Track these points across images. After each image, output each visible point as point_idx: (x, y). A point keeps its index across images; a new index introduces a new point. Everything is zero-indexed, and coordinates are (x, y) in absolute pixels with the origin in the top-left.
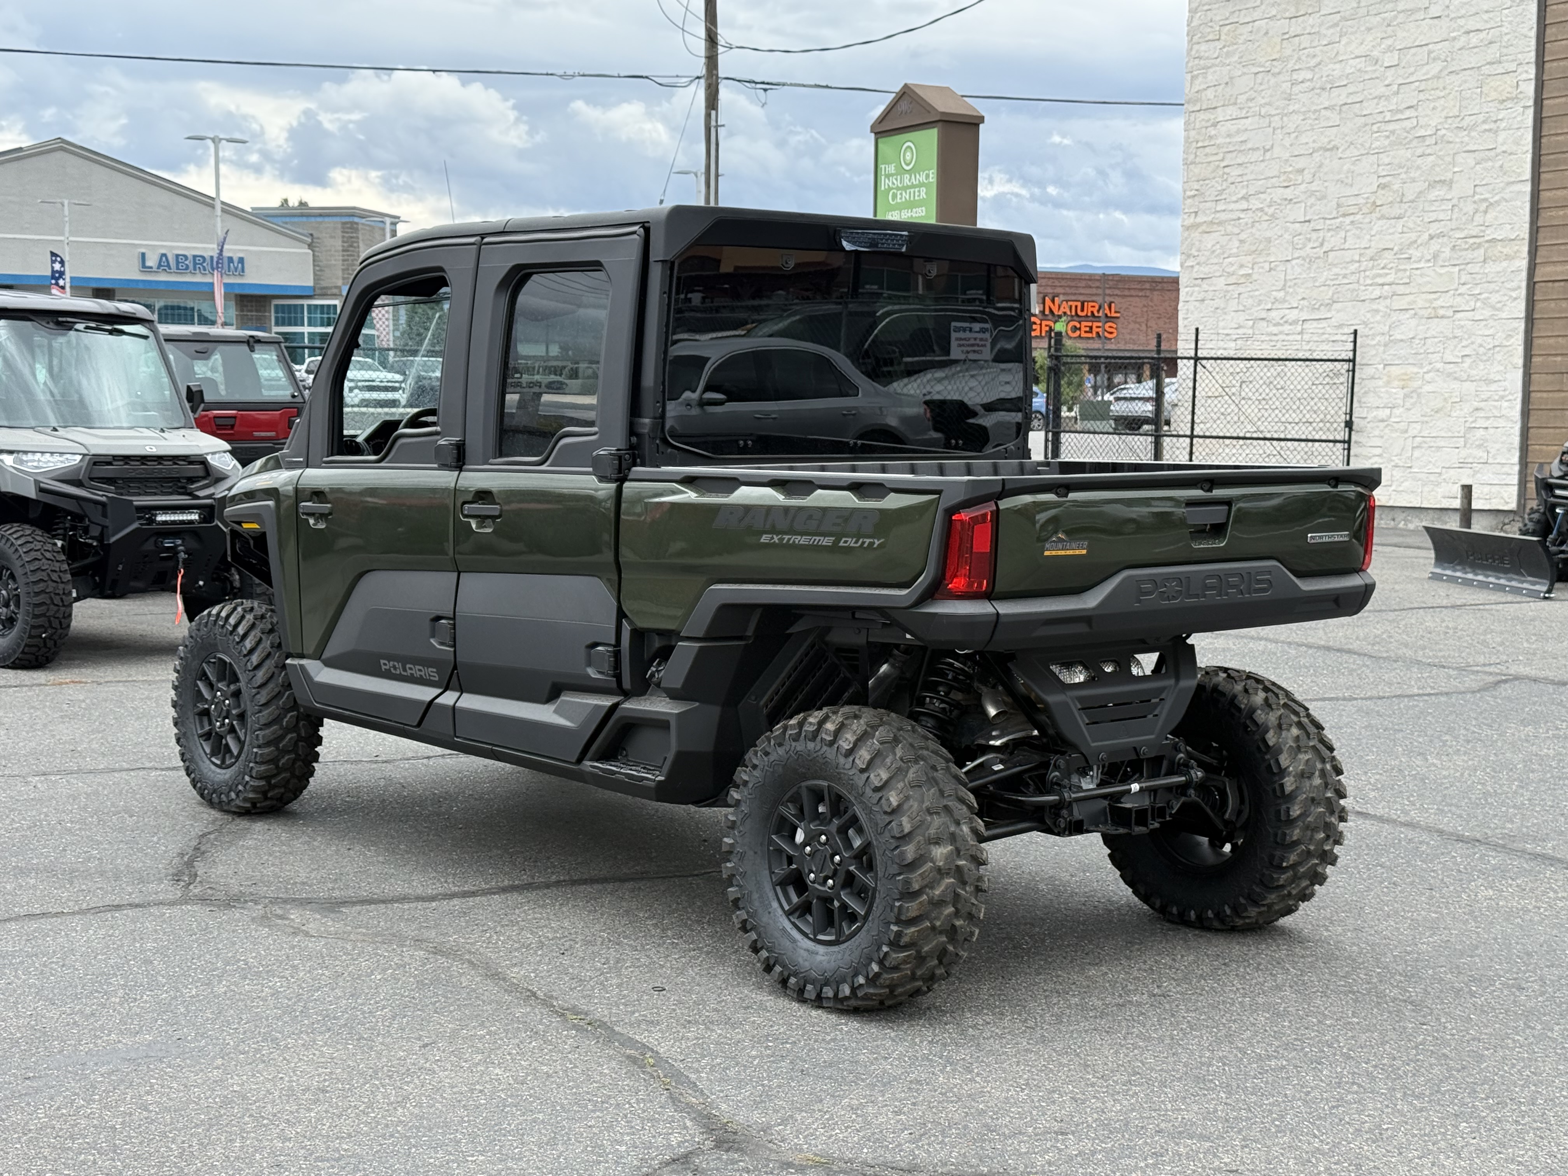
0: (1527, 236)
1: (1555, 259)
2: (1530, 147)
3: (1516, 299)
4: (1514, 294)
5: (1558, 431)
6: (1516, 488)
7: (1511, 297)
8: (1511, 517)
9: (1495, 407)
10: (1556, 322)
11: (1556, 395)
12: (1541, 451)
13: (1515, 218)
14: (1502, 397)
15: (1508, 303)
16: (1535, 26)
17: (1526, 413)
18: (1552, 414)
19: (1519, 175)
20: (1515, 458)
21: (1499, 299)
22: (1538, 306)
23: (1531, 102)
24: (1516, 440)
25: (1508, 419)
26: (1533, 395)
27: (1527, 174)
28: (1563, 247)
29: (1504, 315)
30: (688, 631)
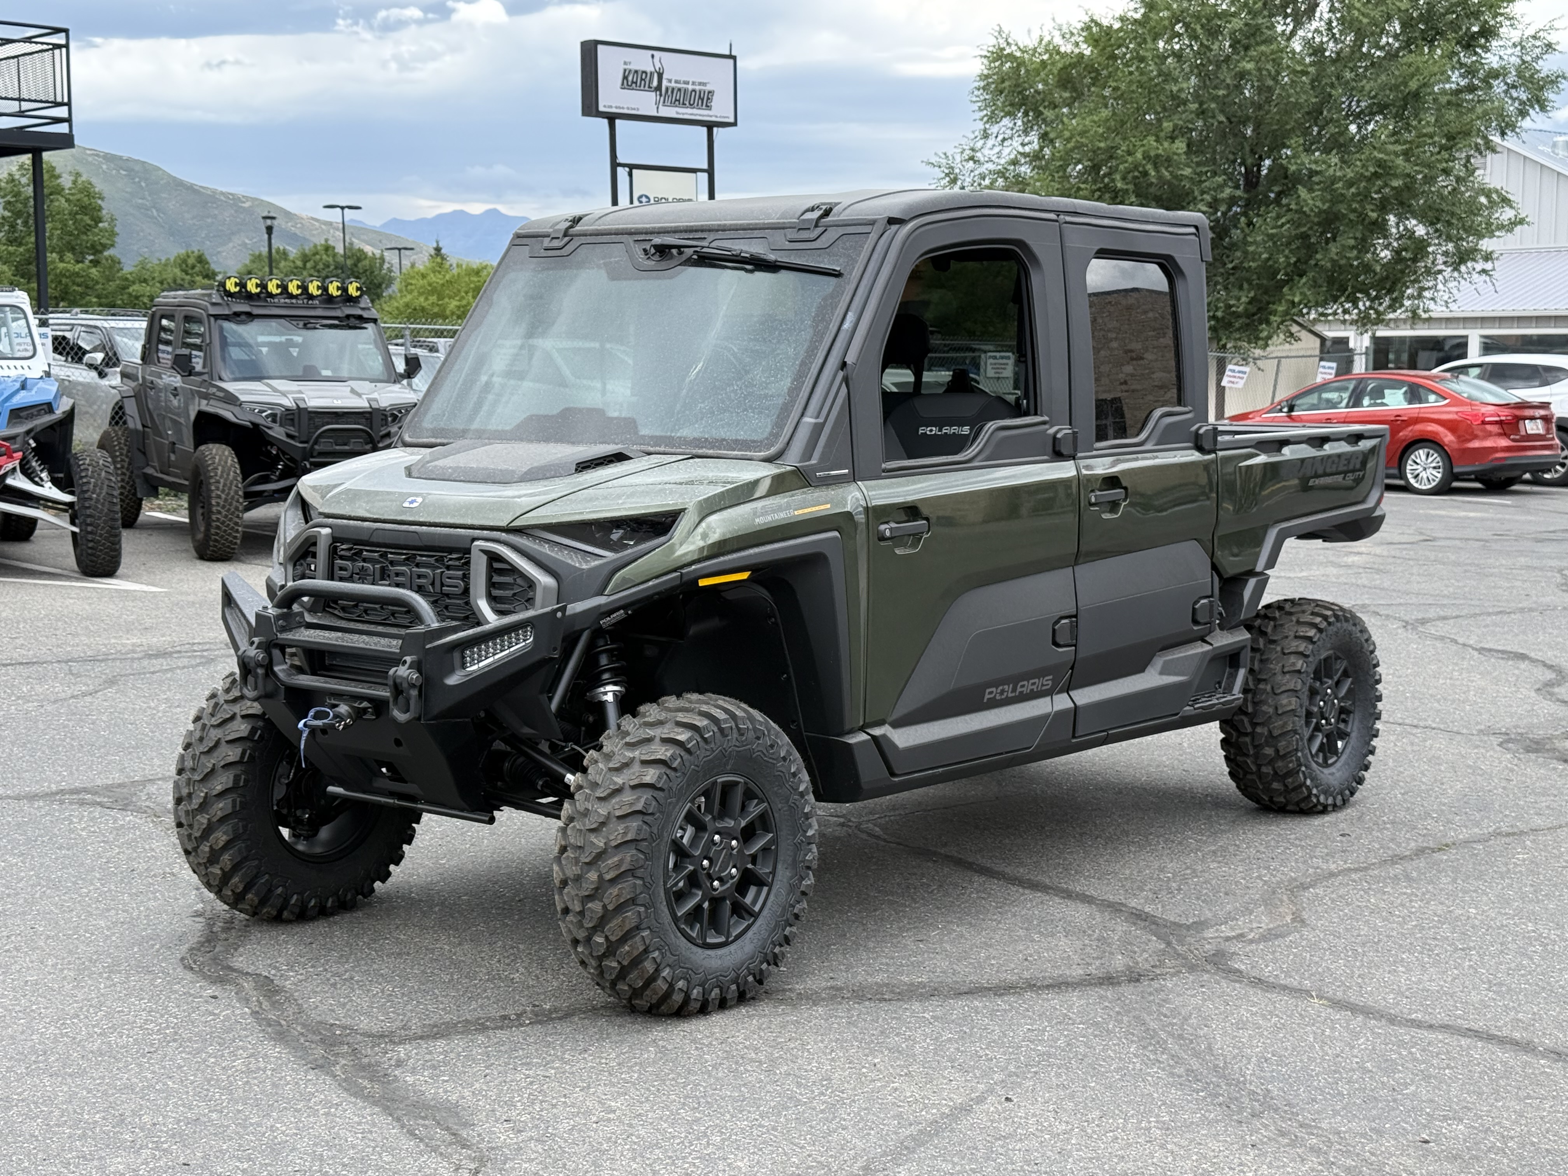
30: (1259, 568)
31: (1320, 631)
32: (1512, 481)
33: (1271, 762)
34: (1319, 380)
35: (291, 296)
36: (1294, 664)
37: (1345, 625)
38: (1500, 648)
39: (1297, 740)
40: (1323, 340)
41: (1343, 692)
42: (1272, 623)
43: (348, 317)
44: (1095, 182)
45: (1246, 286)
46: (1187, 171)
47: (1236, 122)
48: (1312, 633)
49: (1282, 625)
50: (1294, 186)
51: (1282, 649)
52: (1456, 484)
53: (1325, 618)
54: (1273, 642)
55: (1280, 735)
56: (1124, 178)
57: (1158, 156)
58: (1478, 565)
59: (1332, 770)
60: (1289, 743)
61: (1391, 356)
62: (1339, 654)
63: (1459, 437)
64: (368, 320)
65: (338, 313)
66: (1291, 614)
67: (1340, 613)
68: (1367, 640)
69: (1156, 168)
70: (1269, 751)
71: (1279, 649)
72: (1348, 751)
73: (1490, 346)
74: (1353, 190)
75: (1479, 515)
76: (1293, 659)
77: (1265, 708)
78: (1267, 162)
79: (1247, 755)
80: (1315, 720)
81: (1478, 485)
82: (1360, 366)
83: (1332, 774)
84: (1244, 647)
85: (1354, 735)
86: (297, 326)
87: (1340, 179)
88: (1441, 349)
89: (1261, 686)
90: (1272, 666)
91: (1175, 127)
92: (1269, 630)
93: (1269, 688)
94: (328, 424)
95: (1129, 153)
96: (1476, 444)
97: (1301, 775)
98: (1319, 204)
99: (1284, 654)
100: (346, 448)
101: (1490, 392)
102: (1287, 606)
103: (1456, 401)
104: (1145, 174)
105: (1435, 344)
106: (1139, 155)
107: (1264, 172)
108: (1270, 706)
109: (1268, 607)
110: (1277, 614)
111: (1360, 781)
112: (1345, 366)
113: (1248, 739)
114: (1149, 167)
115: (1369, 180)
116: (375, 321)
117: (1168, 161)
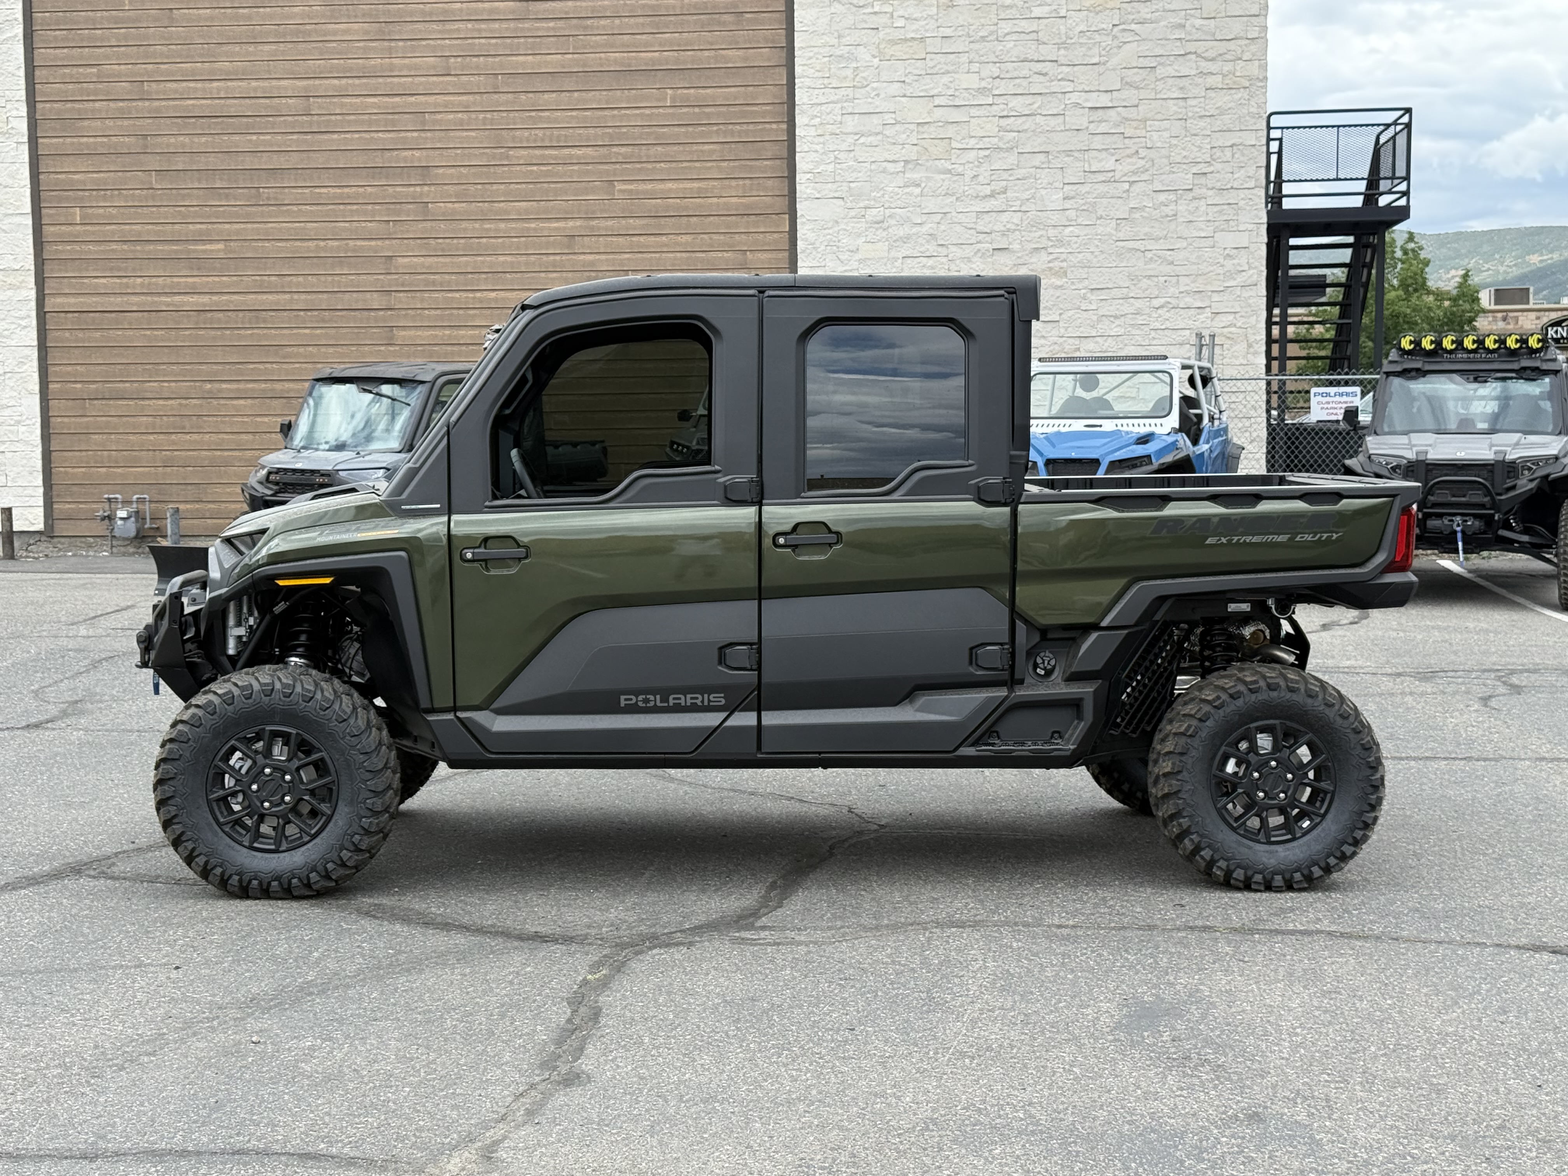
0: (33, 268)
1: (67, 291)
2: (28, 182)
3: (25, 327)
4: (23, 323)
5: (84, 453)
6: (42, 509)
7: (20, 325)
8: (37, 538)
9: (11, 432)
10: (72, 350)
11: (78, 420)
12: (66, 473)
13: (18, 250)
14: (19, 422)
15: (17, 331)
16: (23, 66)
17: (46, 437)
18: (76, 437)
19: (18, 208)
20: (39, 481)
21: (6, 326)
22: (50, 335)
23: (26, 139)
24: (38, 463)
25: (27, 443)
26: (52, 420)
27: (28, 208)
28: (73, 280)
29: (13, 343)
30: (1105, 623)
31: (1230, 696)
35: (1465, 351)
37: (1288, 695)
39: (1177, 804)
43: (1524, 369)
48: (1212, 697)
55: (1162, 797)
59: (1276, 848)
60: (1169, 806)
62: (1295, 726)
64: (1546, 372)
65: (1515, 366)
72: (1314, 833)
76: (1185, 721)
80: (1242, 791)
83: (1272, 852)
85: (1329, 817)
86: (1468, 379)
93: (1160, 748)
94: (1446, 475)
97: (1188, 842)
99: (1182, 715)
100: (1463, 499)
111: (1328, 868)
116: (1554, 372)
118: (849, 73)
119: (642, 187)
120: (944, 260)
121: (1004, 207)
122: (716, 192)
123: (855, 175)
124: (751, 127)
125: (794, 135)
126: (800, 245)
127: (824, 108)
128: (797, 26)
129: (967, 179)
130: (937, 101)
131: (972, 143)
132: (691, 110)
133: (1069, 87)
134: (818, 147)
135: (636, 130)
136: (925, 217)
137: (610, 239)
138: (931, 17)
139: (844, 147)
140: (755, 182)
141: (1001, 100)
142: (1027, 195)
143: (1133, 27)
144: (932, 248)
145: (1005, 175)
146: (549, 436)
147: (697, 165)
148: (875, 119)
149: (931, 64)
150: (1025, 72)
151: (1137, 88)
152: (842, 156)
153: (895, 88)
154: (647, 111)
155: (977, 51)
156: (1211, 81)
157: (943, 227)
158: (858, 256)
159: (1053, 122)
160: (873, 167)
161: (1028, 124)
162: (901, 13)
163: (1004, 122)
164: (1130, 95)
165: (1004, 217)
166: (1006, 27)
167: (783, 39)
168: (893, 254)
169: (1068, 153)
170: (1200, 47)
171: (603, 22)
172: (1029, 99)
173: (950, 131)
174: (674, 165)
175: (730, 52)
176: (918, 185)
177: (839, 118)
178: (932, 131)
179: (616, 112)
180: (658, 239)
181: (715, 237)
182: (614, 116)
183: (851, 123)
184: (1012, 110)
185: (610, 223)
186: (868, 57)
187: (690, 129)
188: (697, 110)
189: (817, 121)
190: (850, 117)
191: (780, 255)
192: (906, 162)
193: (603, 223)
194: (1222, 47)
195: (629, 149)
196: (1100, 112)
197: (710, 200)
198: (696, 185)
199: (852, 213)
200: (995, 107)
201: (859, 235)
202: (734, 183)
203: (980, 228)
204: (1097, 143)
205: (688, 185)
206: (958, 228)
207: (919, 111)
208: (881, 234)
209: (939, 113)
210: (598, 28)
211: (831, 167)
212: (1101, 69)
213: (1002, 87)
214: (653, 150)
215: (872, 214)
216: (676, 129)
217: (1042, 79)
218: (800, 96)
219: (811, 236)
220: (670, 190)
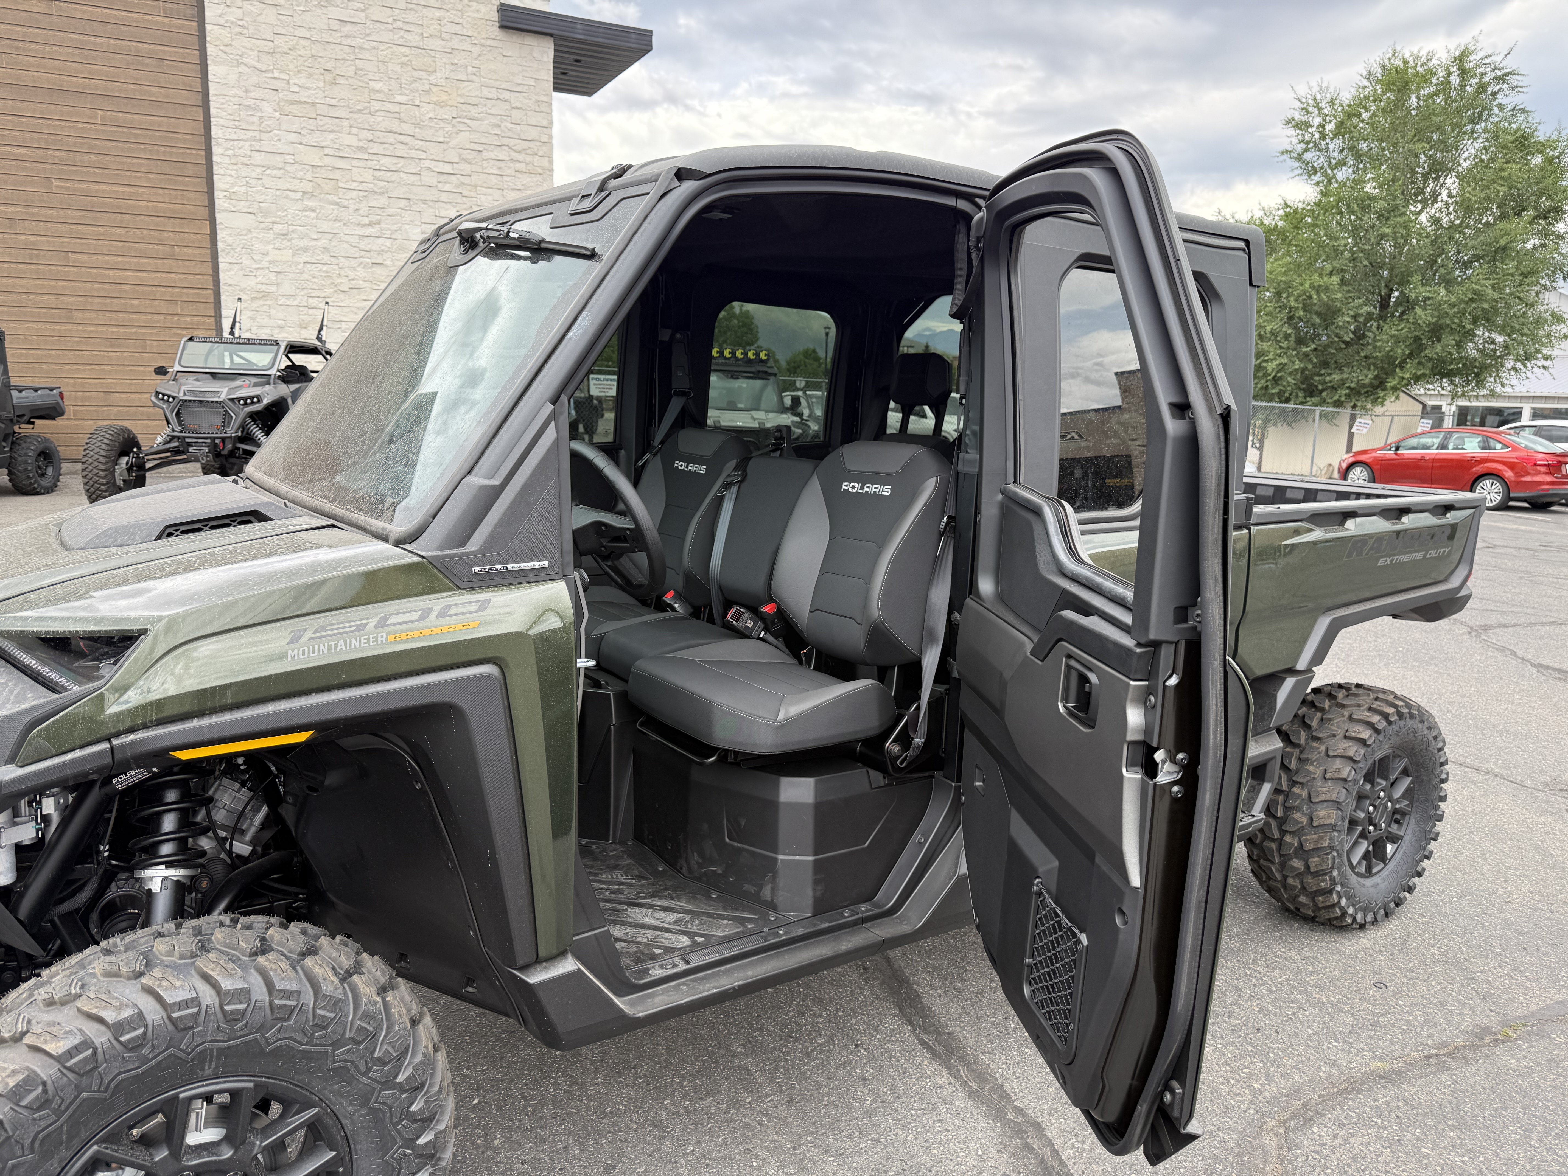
30: (1301, 665)
31: (1377, 731)
32: (1551, 504)
33: (1299, 875)
34: (1419, 431)
35: (725, 358)
36: (1339, 770)
37: (1410, 723)
38: (1556, 666)
39: (1334, 858)
40: (1424, 406)
41: (1398, 793)
42: (1319, 715)
43: (759, 372)
44: (1277, 302)
45: (1372, 368)
46: (1339, 295)
47: (1376, 267)
48: (1366, 734)
49: (1330, 720)
50: (1413, 308)
51: (1327, 750)
52: (1511, 503)
53: (1386, 716)
54: (1318, 739)
55: (1313, 850)
56: (1296, 300)
57: (1319, 286)
58: (1530, 573)
59: (1376, 880)
60: (1323, 861)
61: (1469, 418)
62: (1400, 753)
63: (1516, 474)
64: (770, 374)
65: (753, 369)
66: (1343, 706)
67: (1405, 711)
68: (1435, 738)
69: (1318, 293)
70: (1297, 864)
71: (1323, 748)
72: (1398, 856)
73: (1537, 414)
74: (1455, 310)
75: (1528, 528)
76: (1338, 763)
77: (1297, 816)
78: (1396, 294)
79: (1273, 862)
80: (1360, 828)
81: (1526, 505)
82: (1448, 423)
83: (1376, 886)
84: (1273, 758)
85: (1407, 838)
86: (727, 376)
87: (1445, 302)
88: (1501, 415)
89: (1296, 790)
90: (1311, 768)
91: (1334, 268)
92: (1314, 724)
93: (1304, 793)
95: (1302, 284)
96: (1528, 479)
97: (1335, 896)
98: (1430, 318)
99: (1328, 756)
101: (1541, 445)
102: (1341, 695)
103: (1515, 449)
104: (1310, 297)
105: (1499, 412)
106: (1307, 285)
107: (1393, 300)
108: (1304, 814)
109: (1316, 691)
110: (1327, 704)
111: (1410, 890)
112: (1438, 424)
113: (1274, 846)
114: (1313, 293)
115: (1467, 303)
116: (775, 375)
117: (1327, 289)
118: (256, 119)
119: (78, 185)
120: (336, 267)
121: (378, 234)
122: (145, 197)
123: (263, 197)
124: (174, 150)
125: (211, 161)
126: (220, 245)
127: (236, 143)
128: (211, 77)
129: (351, 210)
130: (327, 151)
131: (354, 185)
132: (120, 129)
133: (423, 156)
134: (233, 173)
135: (70, 139)
136: (320, 235)
137: (49, 225)
138: (320, 88)
139: (254, 175)
140: (180, 193)
141: (374, 157)
142: (395, 227)
143: (466, 121)
144: (326, 258)
145: (379, 212)
146: (14, 381)
147: (128, 173)
148: (278, 158)
149: (321, 123)
150: (391, 140)
151: (470, 163)
152: (252, 182)
153: (293, 137)
154: (80, 125)
155: (355, 119)
156: (519, 166)
157: (334, 244)
158: (267, 259)
159: (413, 178)
160: (278, 193)
161: (395, 177)
162: (296, 81)
163: (377, 174)
164: (466, 168)
165: (380, 241)
166: (375, 106)
167: (199, 86)
168: (296, 259)
169: (424, 201)
170: (511, 142)
171: (34, 46)
172: (395, 160)
173: (337, 175)
174: (106, 171)
175: (153, 89)
176: (314, 211)
177: (249, 153)
178: (323, 173)
179: (50, 122)
180: (95, 229)
181: (145, 232)
182: (48, 125)
183: (258, 158)
184: (382, 165)
185: (50, 212)
186: (270, 110)
187: (120, 145)
188: (125, 130)
189: (230, 152)
190: (257, 154)
191: (203, 251)
192: (304, 193)
193: (42, 211)
194: (525, 145)
195: (64, 154)
196: (445, 176)
197: (140, 203)
198: (127, 189)
199: (262, 226)
200: (369, 163)
201: (269, 243)
202: (161, 191)
203: (363, 247)
204: (444, 197)
205: (121, 189)
206: (345, 245)
207: (313, 157)
208: (286, 243)
209: (327, 161)
210: (30, 50)
211: (243, 189)
212: (445, 146)
213: (375, 148)
214: (86, 157)
215: (278, 228)
216: (108, 143)
217: (403, 147)
218: (215, 132)
219: (229, 240)
220: (104, 191)
